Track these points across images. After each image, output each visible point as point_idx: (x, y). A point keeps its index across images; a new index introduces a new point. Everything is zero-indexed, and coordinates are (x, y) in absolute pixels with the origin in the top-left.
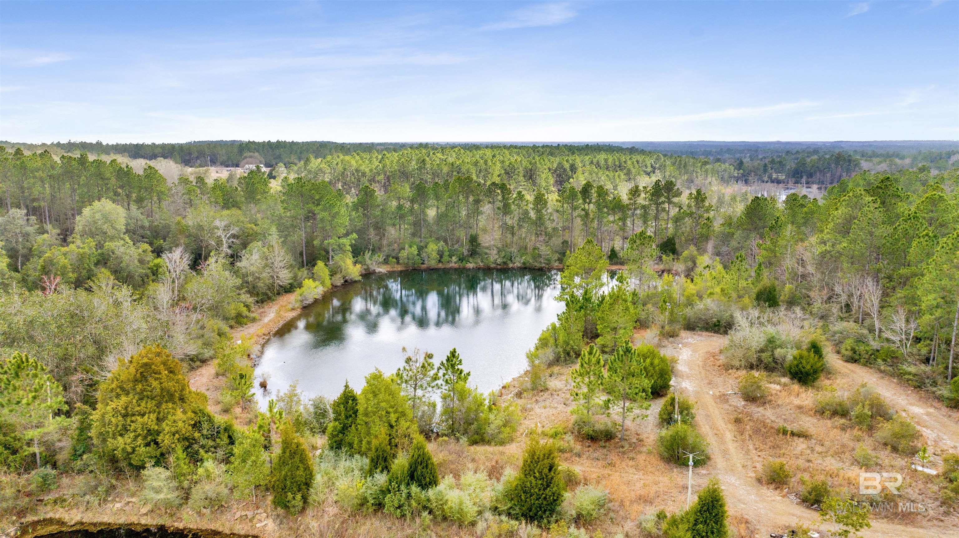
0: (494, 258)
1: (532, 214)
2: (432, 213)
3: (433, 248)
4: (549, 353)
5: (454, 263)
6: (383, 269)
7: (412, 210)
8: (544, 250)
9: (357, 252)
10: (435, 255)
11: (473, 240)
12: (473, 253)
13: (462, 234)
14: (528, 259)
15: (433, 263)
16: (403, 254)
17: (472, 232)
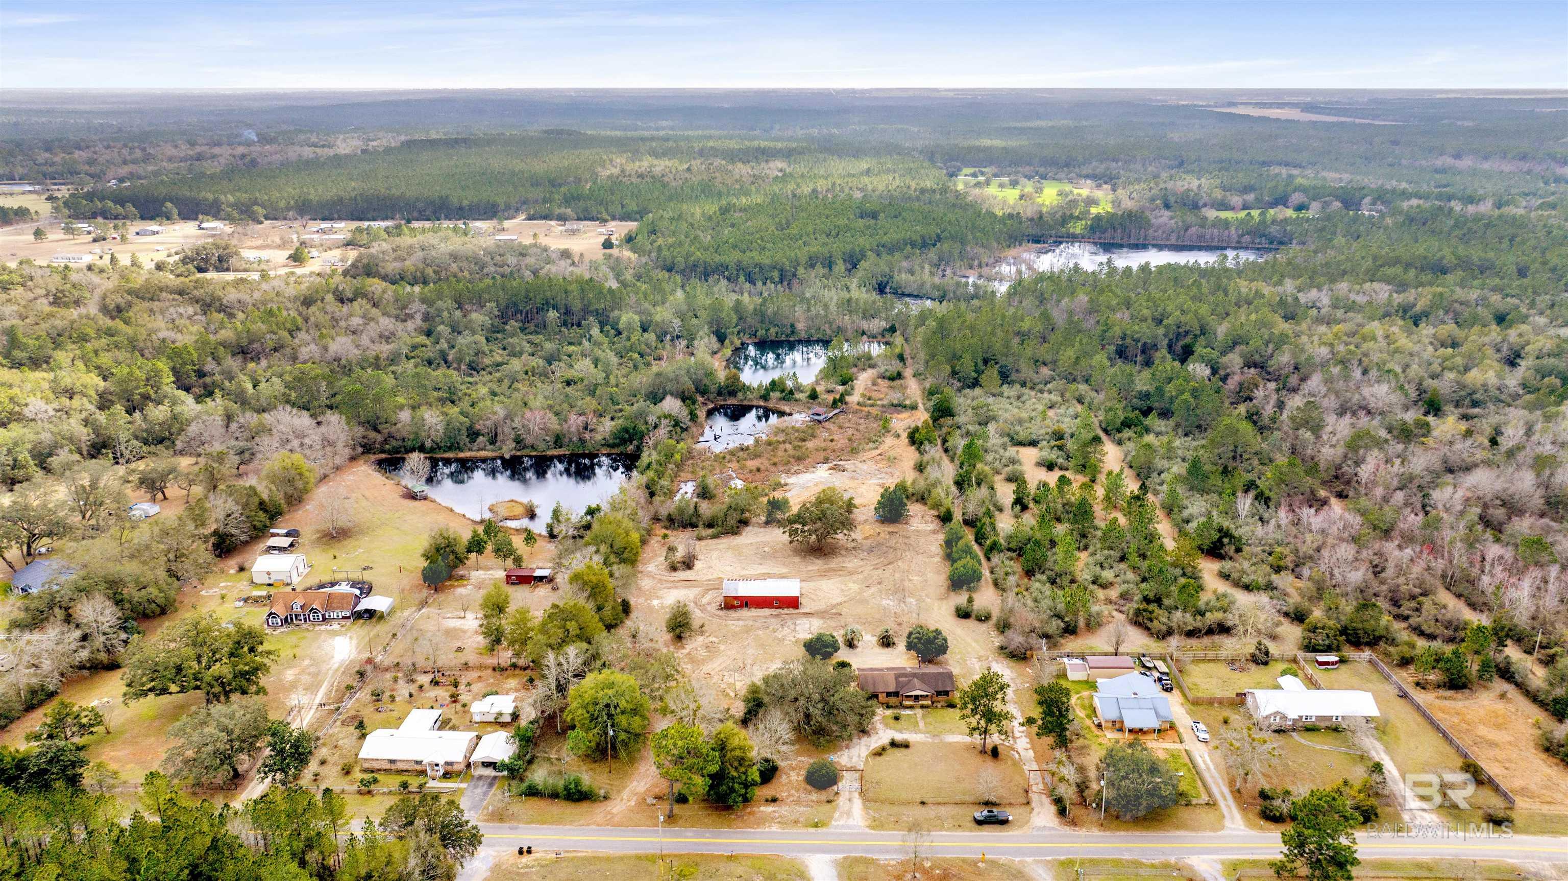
0: (803, 335)
2: (771, 310)
3: (773, 331)
4: (822, 375)
5: (783, 338)
7: (760, 308)
8: (829, 332)
9: (739, 333)
10: (774, 334)
11: (792, 326)
12: (793, 332)
13: (785, 322)
14: (820, 336)
15: (773, 338)
16: (759, 334)
17: (791, 320)
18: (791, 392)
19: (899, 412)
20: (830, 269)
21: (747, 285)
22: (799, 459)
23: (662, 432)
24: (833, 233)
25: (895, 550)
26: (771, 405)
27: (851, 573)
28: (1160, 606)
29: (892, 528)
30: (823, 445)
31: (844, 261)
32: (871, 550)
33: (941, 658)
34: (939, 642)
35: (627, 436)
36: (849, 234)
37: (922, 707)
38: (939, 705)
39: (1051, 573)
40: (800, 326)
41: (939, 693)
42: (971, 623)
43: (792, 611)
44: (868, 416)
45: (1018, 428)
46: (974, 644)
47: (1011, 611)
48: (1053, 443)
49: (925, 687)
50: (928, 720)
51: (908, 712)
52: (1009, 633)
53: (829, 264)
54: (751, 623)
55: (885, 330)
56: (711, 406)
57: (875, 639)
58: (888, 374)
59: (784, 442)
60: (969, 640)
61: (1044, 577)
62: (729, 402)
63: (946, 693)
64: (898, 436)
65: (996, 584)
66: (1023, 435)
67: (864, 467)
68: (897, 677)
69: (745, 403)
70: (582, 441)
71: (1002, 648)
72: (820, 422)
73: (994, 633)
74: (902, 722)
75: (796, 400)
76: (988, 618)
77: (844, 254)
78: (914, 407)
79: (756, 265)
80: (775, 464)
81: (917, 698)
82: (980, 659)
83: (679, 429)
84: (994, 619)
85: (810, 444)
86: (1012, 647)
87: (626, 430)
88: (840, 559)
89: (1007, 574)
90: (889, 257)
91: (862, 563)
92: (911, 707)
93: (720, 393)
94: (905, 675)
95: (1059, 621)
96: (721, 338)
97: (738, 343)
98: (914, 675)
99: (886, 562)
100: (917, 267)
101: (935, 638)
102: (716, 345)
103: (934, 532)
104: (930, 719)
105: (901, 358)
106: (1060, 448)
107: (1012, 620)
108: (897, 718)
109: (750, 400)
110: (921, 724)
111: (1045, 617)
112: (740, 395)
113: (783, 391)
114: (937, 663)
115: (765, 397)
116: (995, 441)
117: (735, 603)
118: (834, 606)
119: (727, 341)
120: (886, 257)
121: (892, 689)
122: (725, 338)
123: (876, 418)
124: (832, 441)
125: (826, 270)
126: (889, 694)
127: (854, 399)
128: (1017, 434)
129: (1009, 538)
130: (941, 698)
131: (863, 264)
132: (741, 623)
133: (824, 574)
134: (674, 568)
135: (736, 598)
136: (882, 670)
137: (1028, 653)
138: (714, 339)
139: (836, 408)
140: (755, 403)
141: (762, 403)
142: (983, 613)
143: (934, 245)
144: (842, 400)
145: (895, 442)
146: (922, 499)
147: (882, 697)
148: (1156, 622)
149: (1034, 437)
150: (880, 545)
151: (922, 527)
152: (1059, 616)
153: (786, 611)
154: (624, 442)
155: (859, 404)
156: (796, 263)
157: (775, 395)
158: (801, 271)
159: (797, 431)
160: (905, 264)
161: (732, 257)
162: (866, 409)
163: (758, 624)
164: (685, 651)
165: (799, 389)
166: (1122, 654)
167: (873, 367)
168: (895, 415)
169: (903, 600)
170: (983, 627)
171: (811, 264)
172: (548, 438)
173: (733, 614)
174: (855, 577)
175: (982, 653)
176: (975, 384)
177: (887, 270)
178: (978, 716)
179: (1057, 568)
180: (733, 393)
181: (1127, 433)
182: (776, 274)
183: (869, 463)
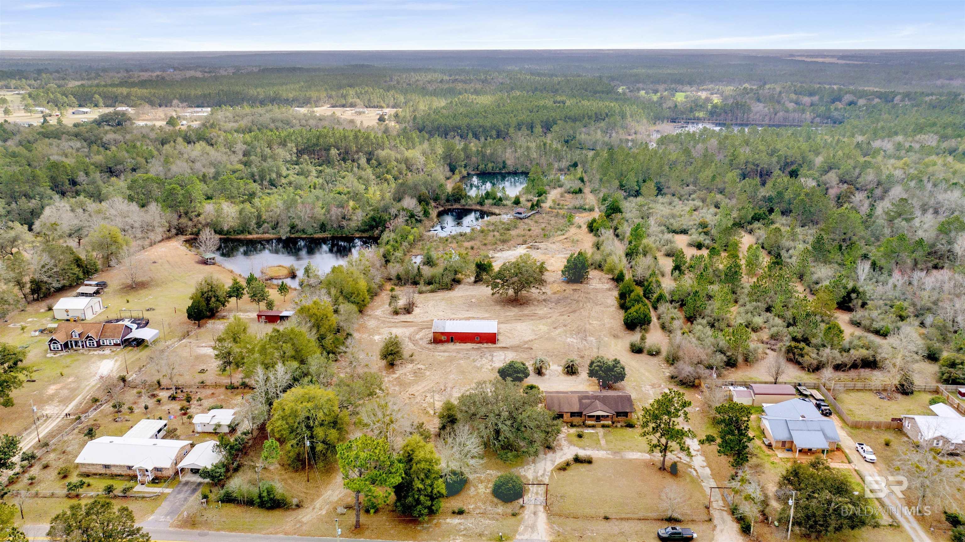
0: (511, 169)
1: (526, 153)
2: (488, 151)
3: (490, 165)
4: (524, 192)
5: (497, 171)
6: (473, 173)
7: (482, 151)
9: (465, 167)
10: (491, 168)
11: (504, 162)
12: (504, 167)
13: (499, 160)
14: (524, 169)
15: (490, 171)
16: (480, 167)
17: (503, 159)
18: (500, 199)
19: (581, 213)
20: (532, 132)
21: (474, 140)
22: (504, 241)
23: (401, 220)
24: (535, 110)
25: (578, 301)
26: (485, 208)
27: (541, 318)
28: (808, 345)
29: (576, 286)
30: (523, 233)
31: (542, 127)
32: (558, 302)
33: (619, 384)
34: (618, 370)
35: (374, 223)
36: (545, 111)
37: (603, 426)
38: (619, 425)
39: (710, 318)
40: (509, 162)
41: (618, 414)
42: (643, 357)
43: (490, 345)
44: (557, 215)
45: (672, 221)
46: (647, 374)
47: (679, 347)
48: (700, 230)
49: (606, 408)
50: (609, 438)
51: (590, 431)
52: (680, 364)
53: (531, 127)
54: (454, 354)
55: (570, 166)
56: (441, 209)
57: (560, 369)
58: (572, 190)
59: (493, 231)
60: (642, 370)
61: (704, 322)
62: (454, 207)
63: (626, 414)
64: (580, 227)
65: (663, 327)
66: (676, 225)
67: (554, 246)
68: (581, 399)
69: (467, 207)
70: (341, 227)
71: (672, 377)
72: (521, 219)
73: (664, 365)
74: (585, 440)
75: (504, 205)
76: (658, 353)
77: (542, 122)
78: (591, 210)
79: (480, 127)
80: (485, 245)
81: (598, 418)
82: (653, 386)
83: (413, 220)
84: (664, 353)
85: (513, 233)
86: (680, 377)
87: (373, 219)
88: (533, 308)
89: (673, 319)
90: (573, 124)
91: (550, 311)
92: (593, 426)
93: (448, 201)
94: (587, 397)
95: (722, 355)
96: (453, 170)
97: (465, 173)
98: (596, 398)
99: (570, 310)
100: (592, 132)
101: (614, 366)
102: (449, 174)
103: (609, 290)
104: (611, 438)
105: (582, 180)
106: (706, 233)
107: (681, 354)
108: (580, 436)
109: (470, 205)
110: (603, 442)
111: (710, 351)
112: (463, 202)
113: (494, 199)
114: (615, 389)
115: (481, 203)
116: (654, 229)
117: (443, 338)
118: (526, 343)
119: (457, 171)
120: (571, 123)
121: (576, 409)
122: (456, 169)
123: (563, 216)
124: (529, 230)
125: (529, 132)
126: (573, 414)
127: (546, 205)
128: (672, 225)
129: (672, 293)
130: (620, 418)
131: (555, 128)
132: (446, 354)
133: (519, 319)
134: (396, 313)
135: (442, 333)
136: (567, 393)
137: (697, 381)
138: (447, 169)
139: (533, 210)
140: (474, 207)
141: (479, 207)
142: (654, 348)
143: (604, 120)
144: (538, 204)
145: (578, 231)
146: (599, 267)
147: (567, 417)
148: (806, 358)
149: (685, 227)
150: (565, 298)
151: (599, 286)
152: (722, 352)
153: (485, 345)
154: (372, 228)
155: (550, 207)
156: (508, 125)
157: (488, 202)
158: (511, 130)
159: (504, 224)
160: (584, 130)
161: (463, 122)
162: (556, 211)
163: (461, 355)
164: (395, 376)
165: (507, 198)
166: (781, 383)
167: (560, 186)
168: (578, 214)
169: (585, 339)
170: (654, 361)
171: (519, 127)
172: (315, 225)
173: (440, 347)
174: (544, 321)
175: (655, 381)
176: (637, 194)
177: (571, 132)
178: (658, 434)
179: (715, 315)
180: (457, 200)
181: (756, 225)
182: (494, 133)
183: (558, 244)
